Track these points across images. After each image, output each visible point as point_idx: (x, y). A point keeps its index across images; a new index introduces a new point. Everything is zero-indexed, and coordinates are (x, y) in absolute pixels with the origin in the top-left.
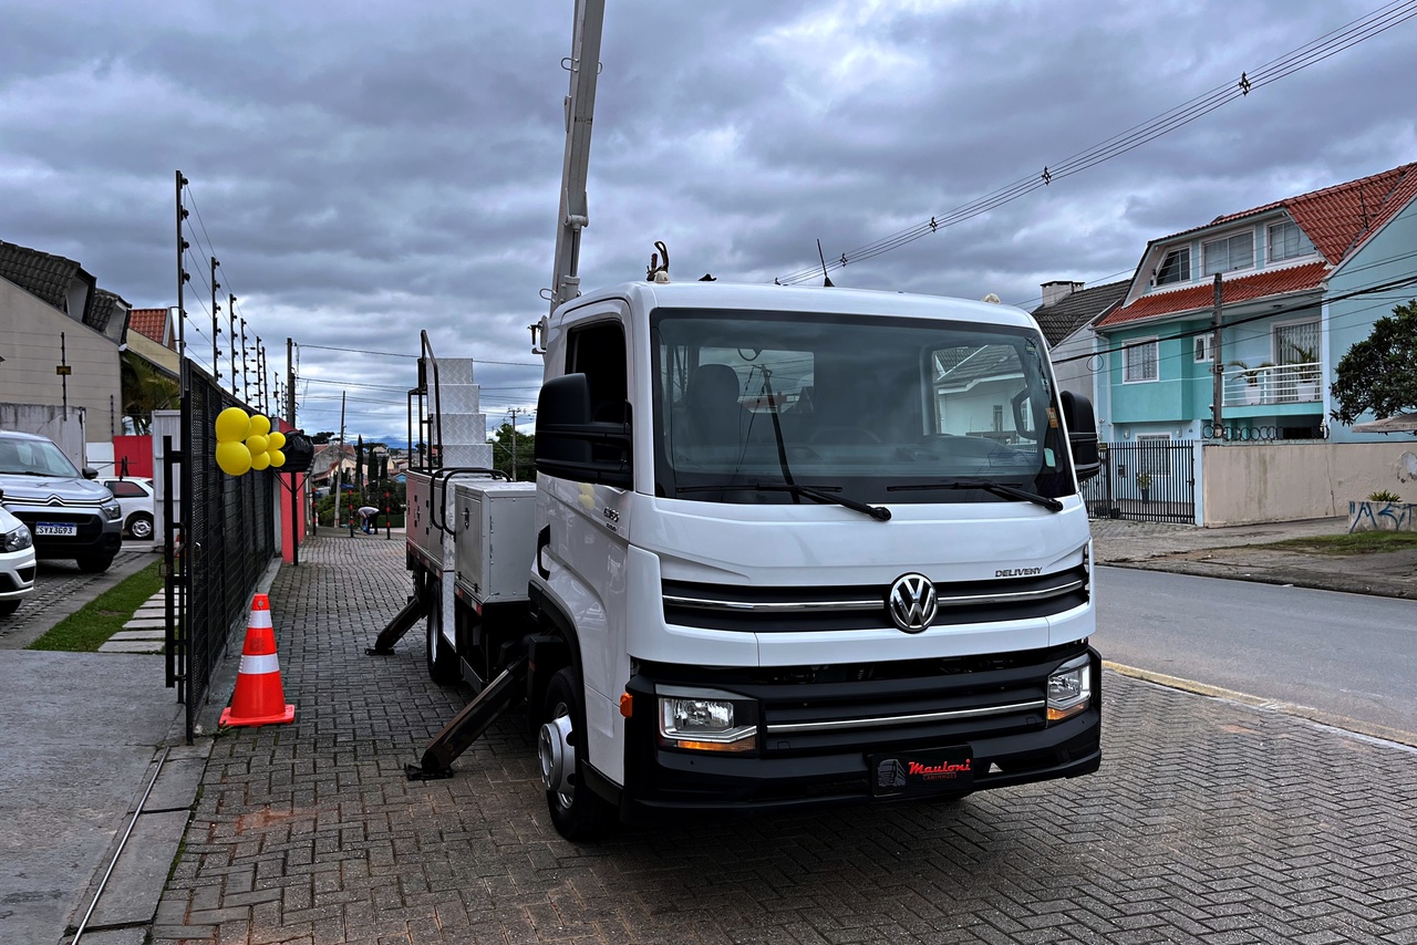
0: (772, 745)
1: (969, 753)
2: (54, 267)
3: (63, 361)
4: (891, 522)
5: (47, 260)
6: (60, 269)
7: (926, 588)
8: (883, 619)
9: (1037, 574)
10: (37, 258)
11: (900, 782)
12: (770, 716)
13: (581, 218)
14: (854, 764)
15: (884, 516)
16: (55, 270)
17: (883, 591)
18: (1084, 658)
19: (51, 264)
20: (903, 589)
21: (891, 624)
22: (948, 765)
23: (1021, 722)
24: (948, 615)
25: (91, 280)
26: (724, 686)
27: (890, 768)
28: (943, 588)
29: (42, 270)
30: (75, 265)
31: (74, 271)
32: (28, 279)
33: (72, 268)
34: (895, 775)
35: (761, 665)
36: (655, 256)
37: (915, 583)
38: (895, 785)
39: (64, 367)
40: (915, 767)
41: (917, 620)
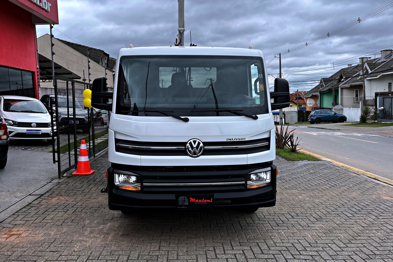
0: (145, 190)
1: (213, 197)
2: (98, 52)
3: (84, 77)
4: (189, 122)
5: (96, 50)
6: (99, 53)
7: (199, 144)
8: (183, 152)
9: (244, 140)
10: (94, 50)
11: (187, 203)
12: (144, 181)
13: (183, 29)
14: (172, 197)
15: (186, 120)
16: (98, 53)
17: (184, 144)
18: (269, 168)
19: (97, 52)
20: (190, 144)
21: (187, 155)
22: (204, 200)
23: (236, 188)
24: (207, 152)
25: (108, 55)
26: (131, 171)
27: (183, 199)
28: (205, 144)
29: (95, 53)
30: (103, 51)
31: (103, 53)
32: (91, 56)
33: (102, 52)
34: (185, 201)
35: (142, 165)
36: (177, 39)
37: (195, 142)
38: (184, 204)
39: (84, 79)
40: (192, 200)
41: (195, 153)
